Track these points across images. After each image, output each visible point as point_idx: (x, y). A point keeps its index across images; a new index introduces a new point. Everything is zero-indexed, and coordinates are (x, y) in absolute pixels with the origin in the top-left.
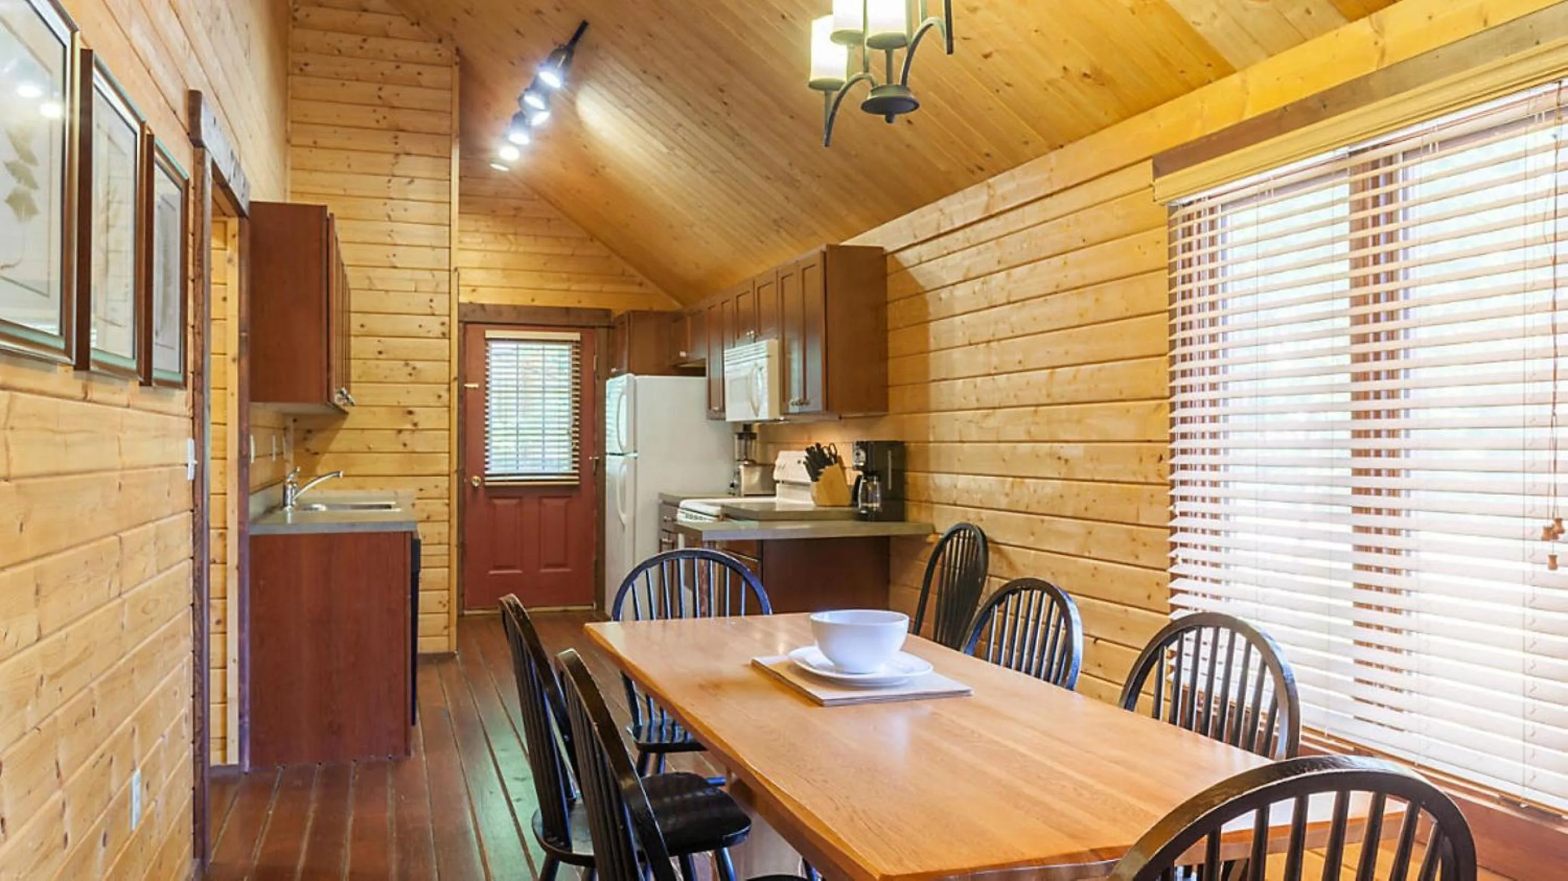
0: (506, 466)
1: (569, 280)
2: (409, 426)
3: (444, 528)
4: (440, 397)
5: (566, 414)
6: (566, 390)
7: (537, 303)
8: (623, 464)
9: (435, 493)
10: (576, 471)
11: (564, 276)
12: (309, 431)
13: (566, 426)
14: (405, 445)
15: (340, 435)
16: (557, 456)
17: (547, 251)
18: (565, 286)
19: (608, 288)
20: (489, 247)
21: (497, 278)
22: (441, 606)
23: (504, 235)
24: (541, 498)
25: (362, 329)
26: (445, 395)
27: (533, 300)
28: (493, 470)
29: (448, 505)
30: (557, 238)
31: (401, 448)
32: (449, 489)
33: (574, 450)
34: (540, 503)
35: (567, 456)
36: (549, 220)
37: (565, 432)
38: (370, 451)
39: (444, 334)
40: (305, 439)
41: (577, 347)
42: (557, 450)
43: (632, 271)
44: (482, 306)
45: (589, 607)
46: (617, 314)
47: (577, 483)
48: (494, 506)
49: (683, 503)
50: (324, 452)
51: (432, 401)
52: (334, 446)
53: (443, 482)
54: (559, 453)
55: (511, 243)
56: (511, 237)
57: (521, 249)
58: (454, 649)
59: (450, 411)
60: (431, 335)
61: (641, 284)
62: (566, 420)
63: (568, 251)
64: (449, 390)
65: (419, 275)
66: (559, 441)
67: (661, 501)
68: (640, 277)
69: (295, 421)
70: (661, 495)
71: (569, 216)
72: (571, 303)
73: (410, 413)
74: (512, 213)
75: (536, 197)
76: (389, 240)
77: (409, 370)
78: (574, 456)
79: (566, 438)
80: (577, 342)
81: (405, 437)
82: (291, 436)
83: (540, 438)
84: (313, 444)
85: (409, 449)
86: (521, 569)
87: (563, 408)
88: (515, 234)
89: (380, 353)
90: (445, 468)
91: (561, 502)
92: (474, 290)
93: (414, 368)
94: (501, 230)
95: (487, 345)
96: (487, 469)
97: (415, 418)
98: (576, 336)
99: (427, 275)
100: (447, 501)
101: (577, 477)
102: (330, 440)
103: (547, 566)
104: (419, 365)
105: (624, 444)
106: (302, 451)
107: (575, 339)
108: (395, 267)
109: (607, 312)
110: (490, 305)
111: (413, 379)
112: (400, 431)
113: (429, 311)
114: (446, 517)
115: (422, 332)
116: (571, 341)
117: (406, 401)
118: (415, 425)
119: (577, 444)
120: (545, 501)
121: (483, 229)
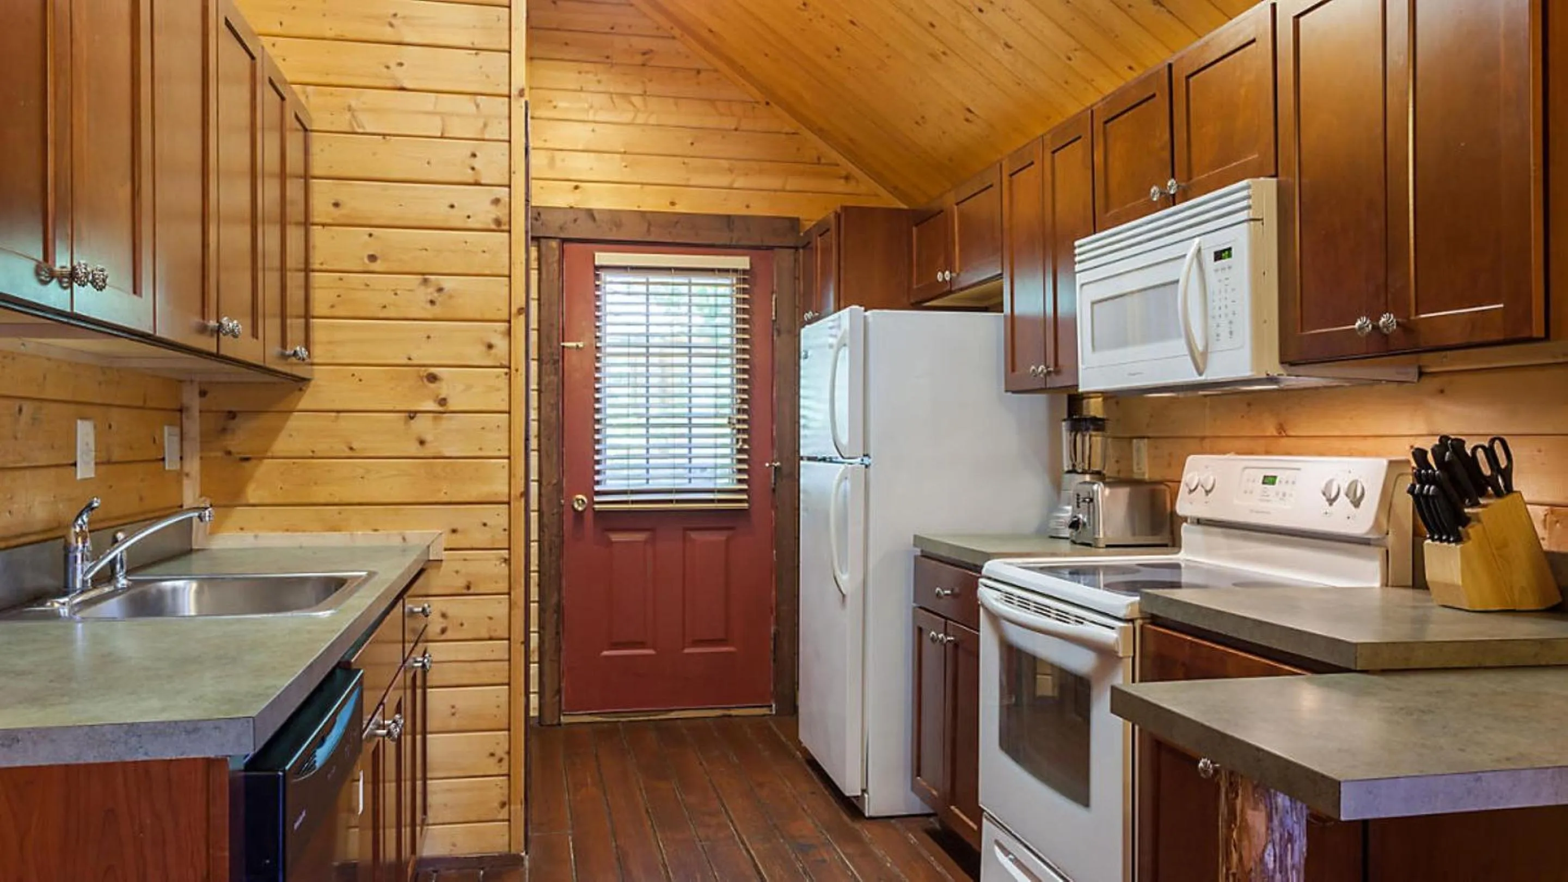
0: (628, 478)
1: (731, 170)
2: (432, 406)
3: (498, 607)
4: (490, 346)
5: (728, 391)
6: (727, 351)
7: (679, 209)
8: (844, 478)
9: (480, 537)
10: (745, 487)
11: (725, 164)
12: (232, 415)
13: (727, 411)
14: (422, 443)
15: (295, 422)
16: (711, 461)
17: (694, 122)
18: (725, 180)
19: (794, 183)
20: (601, 116)
21: (611, 167)
22: (493, 761)
23: (625, 96)
24: (686, 529)
25: (336, 212)
26: (501, 344)
27: (673, 204)
28: (610, 485)
29: (507, 561)
30: (712, 102)
31: (414, 449)
32: (509, 530)
33: (740, 451)
34: (684, 539)
35: (728, 461)
36: (699, 72)
37: (725, 421)
38: (352, 453)
39: (498, 222)
40: (224, 430)
41: (745, 281)
42: (711, 451)
43: (834, 155)
44: (590, 213)
45: (765, 711)
46: (808, 225)
47: (746, 505)
48: (611, 543)
49: (990, 567)
50: (261, 459)
51: (475, 354)
52: (281, 445)
53: (497, 517)
54: (716, 456)
55: (637, 110)
56: (637, 101)
57: (653, 120)
58: (518, 848)
59: (509, 374)
60: (471, 223)
61: (847, 178)
62: (727, 401)
63: (730, 123)
64: (509, 332)
65: (447, 102)
66: (716, 436)
67: (918, 552)
68: (848, 166)
69: (203, 394)
70: (918, 540)
71: (731, 63)
72: (734, 207)
73: (433, 378)
74: (639, 59)
75: (677, 32)
76: (389, 34)
77: (430, 292)
78: (740, 461)
79: (727, 431)
80: (745, 272)
81: (422, 425)
82: (193, 426)
83: (685, 431)
84: (239, 442)
85: (428, 451)
86: (655, 649)
87: (720, 381)
88: (644, 94)
89: (372, 258)
90: (500, 488)
91: (720, 537)
92: (576, 188)
93: (440, 290)
94: (621, 89)
95: (597, 277)
96: (598, 483)
97: (443, 389)
98: (742, 262)
99: (465, 104)
100: (505, 553)
101: (745, 497)
102: (275, 432)
103: (696, 643)
104: (448, 283)
105: (844, 439)
106: (219, 454)
107: (741, 267)
108: (402, 89)
109: (794, 223)
110: (602, 211)
111: (436, 311)
112: (412, 415)
113: (469, 176)
114: (504, 587)
115: (456, 218)
116: (735, 271)
117: (424, 354)
118: (443, 402)
119: (744, 441)
120: (694, 535)
121: (593, 86)
